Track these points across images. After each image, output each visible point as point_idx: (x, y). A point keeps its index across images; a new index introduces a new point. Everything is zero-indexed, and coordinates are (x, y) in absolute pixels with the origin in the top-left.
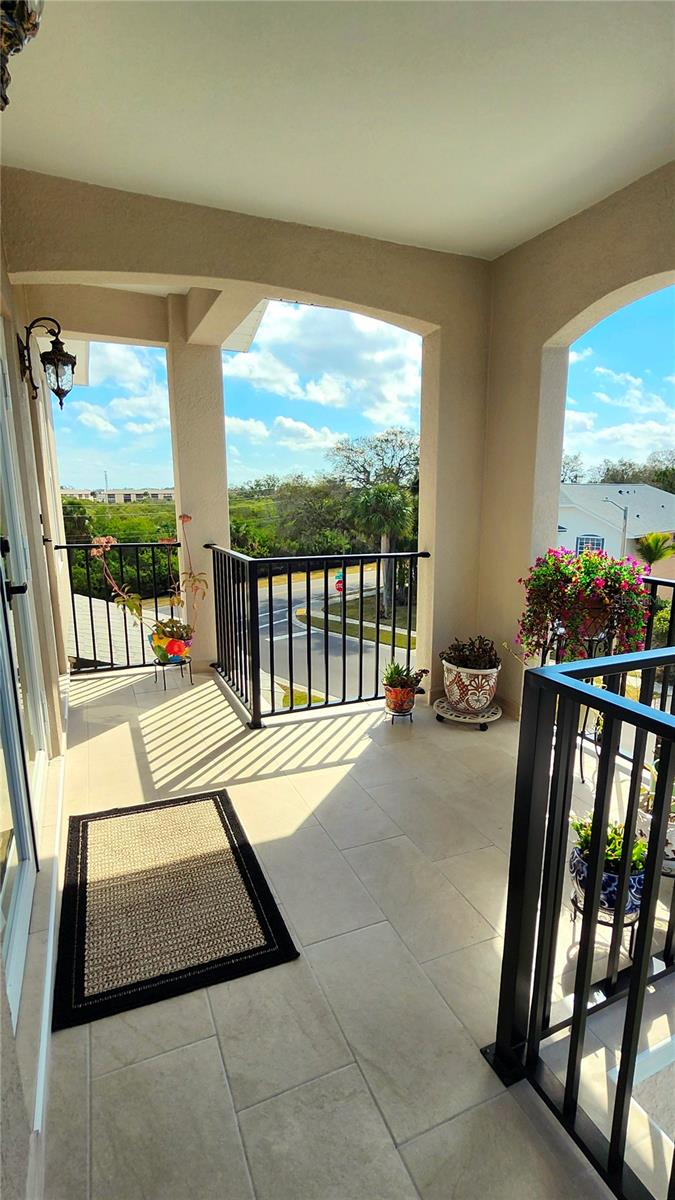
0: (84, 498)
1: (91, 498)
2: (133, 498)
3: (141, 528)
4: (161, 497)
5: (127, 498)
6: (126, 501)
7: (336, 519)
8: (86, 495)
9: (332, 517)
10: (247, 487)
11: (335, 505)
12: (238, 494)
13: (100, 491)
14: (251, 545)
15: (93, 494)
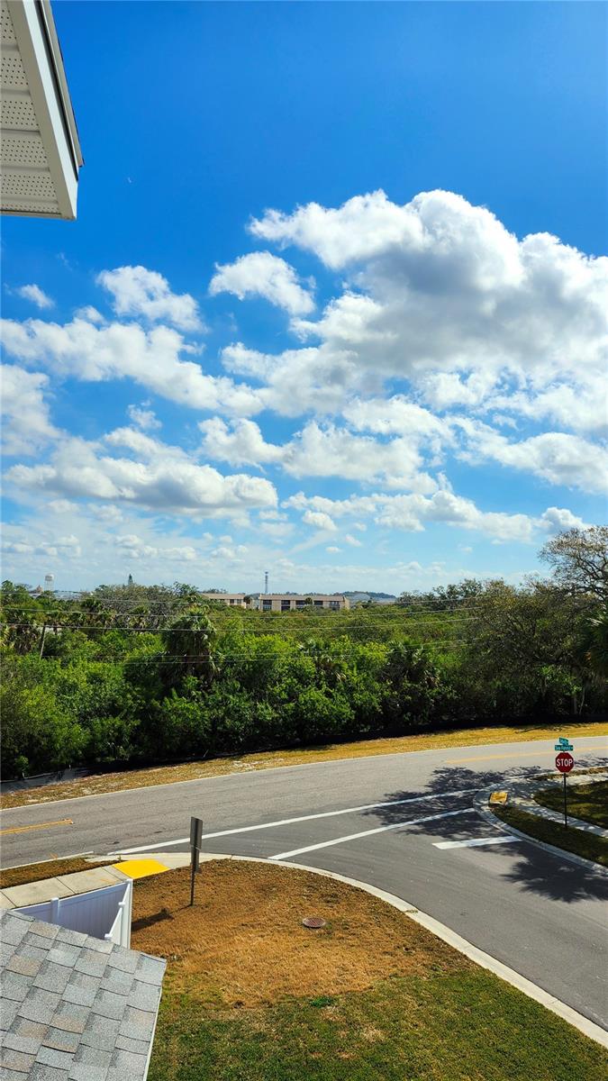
0: (235, 604)
1: (244, 605)
2: (293, 606)
3: (275, 649)
4: (326, 605)
5: (286, 605)
6: (283, 608)
7: (559, 650)
8: (239, 601)
9: (550, 647)
10: (437, 595)
11: (556, 628)
12: (424, 605)
13: (256, 596)
14: (429, 680)
15: (247, 600)
